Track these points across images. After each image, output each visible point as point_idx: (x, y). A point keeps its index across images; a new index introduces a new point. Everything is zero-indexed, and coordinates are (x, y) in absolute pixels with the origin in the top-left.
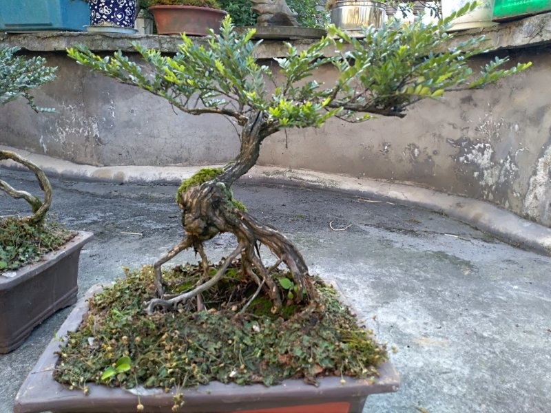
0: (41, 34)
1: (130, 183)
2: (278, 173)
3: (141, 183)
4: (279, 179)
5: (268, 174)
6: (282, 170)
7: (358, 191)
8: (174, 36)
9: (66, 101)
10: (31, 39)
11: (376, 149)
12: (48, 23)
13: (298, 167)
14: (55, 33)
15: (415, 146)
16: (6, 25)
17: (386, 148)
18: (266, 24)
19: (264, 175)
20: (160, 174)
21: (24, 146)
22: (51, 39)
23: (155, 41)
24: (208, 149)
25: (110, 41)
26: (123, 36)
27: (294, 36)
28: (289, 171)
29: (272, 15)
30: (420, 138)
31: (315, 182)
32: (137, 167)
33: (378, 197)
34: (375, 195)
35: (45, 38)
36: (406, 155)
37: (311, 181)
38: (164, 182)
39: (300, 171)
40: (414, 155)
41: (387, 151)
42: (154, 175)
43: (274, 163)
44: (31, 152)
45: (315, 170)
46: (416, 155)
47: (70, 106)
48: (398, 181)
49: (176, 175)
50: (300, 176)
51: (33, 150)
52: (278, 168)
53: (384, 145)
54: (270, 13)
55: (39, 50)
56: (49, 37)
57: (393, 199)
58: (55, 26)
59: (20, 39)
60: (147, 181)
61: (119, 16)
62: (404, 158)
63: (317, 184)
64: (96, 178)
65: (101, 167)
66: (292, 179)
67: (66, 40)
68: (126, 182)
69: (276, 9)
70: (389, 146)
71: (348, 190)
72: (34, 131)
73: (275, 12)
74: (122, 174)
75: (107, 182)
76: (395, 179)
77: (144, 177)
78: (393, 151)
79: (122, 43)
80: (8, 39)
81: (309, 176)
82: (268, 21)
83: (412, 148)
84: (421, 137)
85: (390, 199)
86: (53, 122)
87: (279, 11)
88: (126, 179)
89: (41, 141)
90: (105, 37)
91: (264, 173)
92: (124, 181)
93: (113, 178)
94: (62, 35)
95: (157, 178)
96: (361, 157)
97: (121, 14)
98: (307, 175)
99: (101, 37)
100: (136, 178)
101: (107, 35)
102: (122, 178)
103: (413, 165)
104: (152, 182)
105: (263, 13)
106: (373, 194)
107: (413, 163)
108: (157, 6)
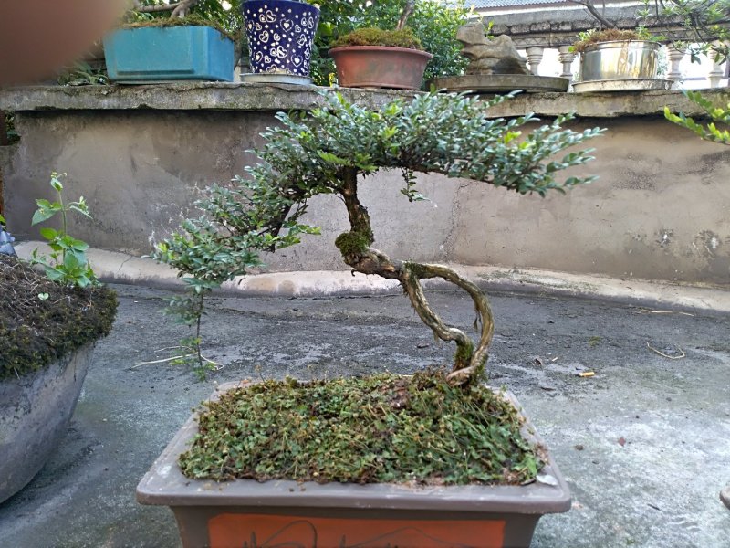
0: (175, 85)
1: (304, 297)
2: (499, 275)
3: (318, 297)
4: (506, 284)
5: (484, 276)
6: (503, 270)
7: (630, 298)
8: (370, 89)
9: (202, 180)
10: (158, 92)
11: (650, 240)
12: (189, 69)
13: (528, 267)
14: (201, 84)
15: (712, 235)
16: (121, 73)
17: (666, 237)
18: (490, 72)
19: (480, 279)
20: (342, 281)
21: (119, 247)
22: (192, 93)
23: (346, 95)
24: (401, 244)
25: (285, 96)
26: (303, 89)
27: (533, 88)
28: (515, 272)
29: (497, 61)
30: (719, 223)
31: (561, 286)
32: (307, 273)
33: (665, 306)
34: (660, 303)
35: (183, 91)
36: (697, 247)
37: (555, 286)
38: (350, 294)
39: (530, 272)
40: (710, 246)
41: (668, 241)
42: (334, 283)
43: (490, 262)
44: (132, 255)
45: (555, 270)
46: (714, 247)
47: (208, 188)
48: (685, 283)
49: (364, 283)
50: (535, 279)
51: (133, 252)
52: (497, 269)
53: (662, 233)
54: (493, 58)
55: (170, 108)
56: (190, 90)
57: (688, 307)
58: (198, 74)
59: (138, 92)
60: (326, 293)
61: (297, 61)
62: (694, 251)
63: (565, 289)
64: (253, 291)
65: (255, 275)
66: (524, 283)
67: (218, 93)
68: (298, 296)
69: (503, 52)
70: (670, 235)
71: (616, 297)
72: (138, 224)
73: (502, 56)
74: (290, 284)
75: (271, 297)
76: (680, 280)
77: (322, 288)
78: (676, 242)
79: (301, 98)
80: (117, 93)
81: (550, 279)
82: (492, 68)
83: (707, 237)
84: (721, 221)
85: (684, 309)
86: (174, 212)
87: (507, 54)
88: (297, 291)
89: (150, 238)
90: (279, 89)
91: (479, 276)
92: (294, 294)
93: (278, 290)
94: (212, 87)
95: (338, 288)
96: (626, 250)
97: (299, 58)
98: (546, 277)
99: (272, 90)
100: (310, 289)
101: (282, 86)
102: (292, 290)
103: (709, 260)
104: (333, 294)
105: (482, 58)
106: (655, 302)
107: (710, 257)
108: (349, 48)
